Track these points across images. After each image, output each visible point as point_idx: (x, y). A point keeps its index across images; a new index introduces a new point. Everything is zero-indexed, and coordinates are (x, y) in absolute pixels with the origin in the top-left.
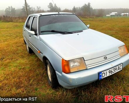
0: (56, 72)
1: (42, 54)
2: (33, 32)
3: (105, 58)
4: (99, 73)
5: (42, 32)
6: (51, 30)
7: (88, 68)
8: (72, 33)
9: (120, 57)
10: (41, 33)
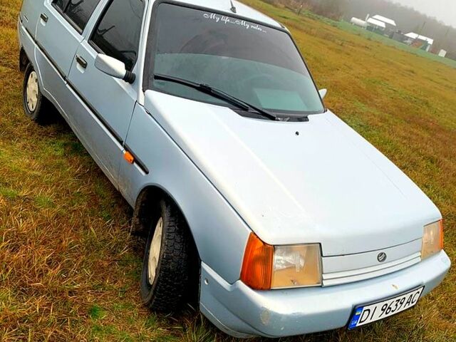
0: (204, 265)
1: (147, 173)
2: (119, 67)
3: (382, 257)
4: (356, 309)
5: (157, 77)
6: (199, 82)
7: (325, 283)
8: (273, 118)
9: (419, 259)
10: (155, 83)
